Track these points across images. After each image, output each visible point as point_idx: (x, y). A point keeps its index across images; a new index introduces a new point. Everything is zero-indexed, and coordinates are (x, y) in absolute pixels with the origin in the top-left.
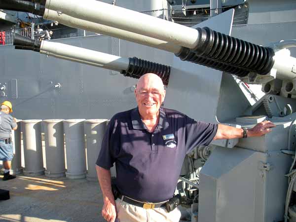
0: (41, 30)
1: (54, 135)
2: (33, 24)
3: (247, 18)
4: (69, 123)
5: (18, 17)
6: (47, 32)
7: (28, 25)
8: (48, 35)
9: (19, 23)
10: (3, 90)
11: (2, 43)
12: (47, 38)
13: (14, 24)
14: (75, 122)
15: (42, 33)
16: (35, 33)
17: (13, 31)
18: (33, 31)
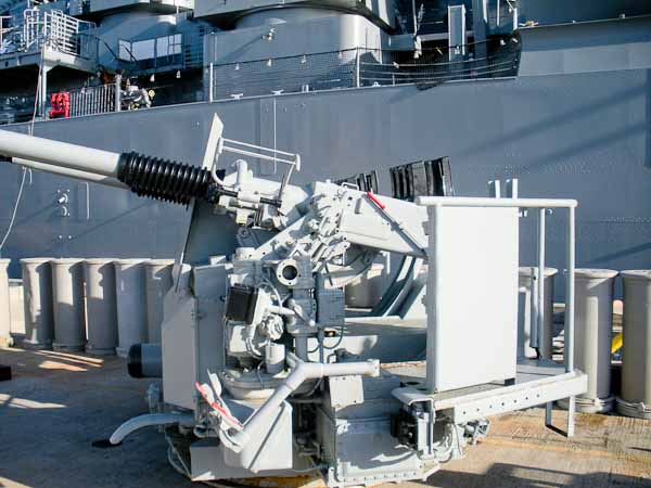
0: (134, 89)
1: (101, 284)
2: (119, 78)
3: (517, 63)
4: (120, 265)
5: (97, 61)
6: (144, 91)
7: (112, 78)
8: (147, 99)
9: (99, 74)
10: (63, 203)
11: (64, 113)
12: (145, 105)
13: (91, 75)
14: (130, 263)
15: (136, 95)
16: (122, 94)
17: (83, 92)
18: (119, 91)
